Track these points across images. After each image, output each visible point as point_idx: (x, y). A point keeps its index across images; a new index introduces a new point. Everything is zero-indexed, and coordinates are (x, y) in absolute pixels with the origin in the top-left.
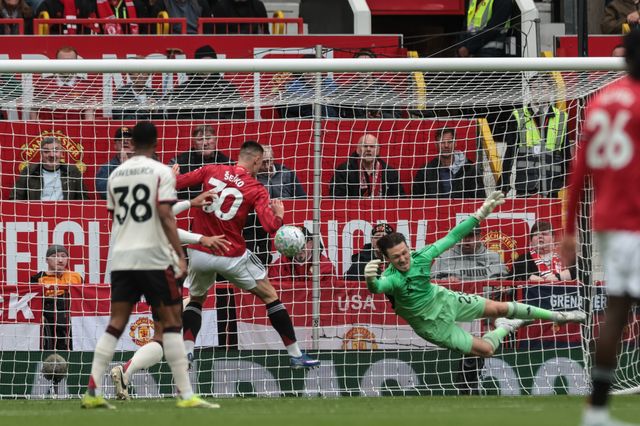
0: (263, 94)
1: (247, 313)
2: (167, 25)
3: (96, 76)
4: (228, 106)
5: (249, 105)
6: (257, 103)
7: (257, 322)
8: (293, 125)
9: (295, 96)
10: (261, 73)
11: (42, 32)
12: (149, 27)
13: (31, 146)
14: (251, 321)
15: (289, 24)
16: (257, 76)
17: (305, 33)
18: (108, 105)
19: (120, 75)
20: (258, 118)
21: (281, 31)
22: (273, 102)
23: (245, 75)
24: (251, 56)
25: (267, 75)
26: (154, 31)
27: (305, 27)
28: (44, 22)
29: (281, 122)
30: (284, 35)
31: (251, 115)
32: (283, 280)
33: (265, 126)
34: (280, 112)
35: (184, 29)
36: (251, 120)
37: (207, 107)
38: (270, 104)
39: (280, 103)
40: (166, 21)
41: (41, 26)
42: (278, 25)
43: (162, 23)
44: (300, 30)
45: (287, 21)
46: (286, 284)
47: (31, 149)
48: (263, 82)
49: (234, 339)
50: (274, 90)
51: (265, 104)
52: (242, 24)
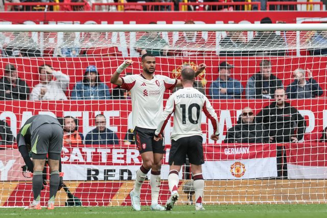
0: (301, 42)
1: (293, 160)
2: (250, 6)
3: (212, 33)
4: (282, 49)
5: (294, 48)
6: (298, 47)
7: (299, 164)
8: (318, 59)
9: (318, 44)
10: (300, 31)
11: (183, 10)
12: (241, 7)
13: (177, 71)
14: (296, 164)
15: (315, 5)
16: (298, 33)
17: (324, 10)
18: (218, 49)
19: (225, 32)
20: (299, 56)
21: (311, 9)
22: (307, 47)
23: (291, 32)
24: (295, 22)
25: (303, 32)
26: (243, 9)
27: (324, 6)
28: (185, 4)
29: (311, 58)
30: (313, 11)
31: (295, 54)
32: (312, 142)
33: (303, 60)
34: (310, 52)
35: (259, 8)
36: (294, 57)
37: (271, 50)
38: (305, 48)
39: (310, 47)
40: (250, 4)
41: (183, 6)
42: (309, 6)
43: (248, 5)
44: (321, 8)
45: (314, 3)
46: (314, 144)
47: (178, 72)
48: (301, 36)
49: (285, 173)
50: (307, 40)
51: (302, 48)
52: (290, 5)
